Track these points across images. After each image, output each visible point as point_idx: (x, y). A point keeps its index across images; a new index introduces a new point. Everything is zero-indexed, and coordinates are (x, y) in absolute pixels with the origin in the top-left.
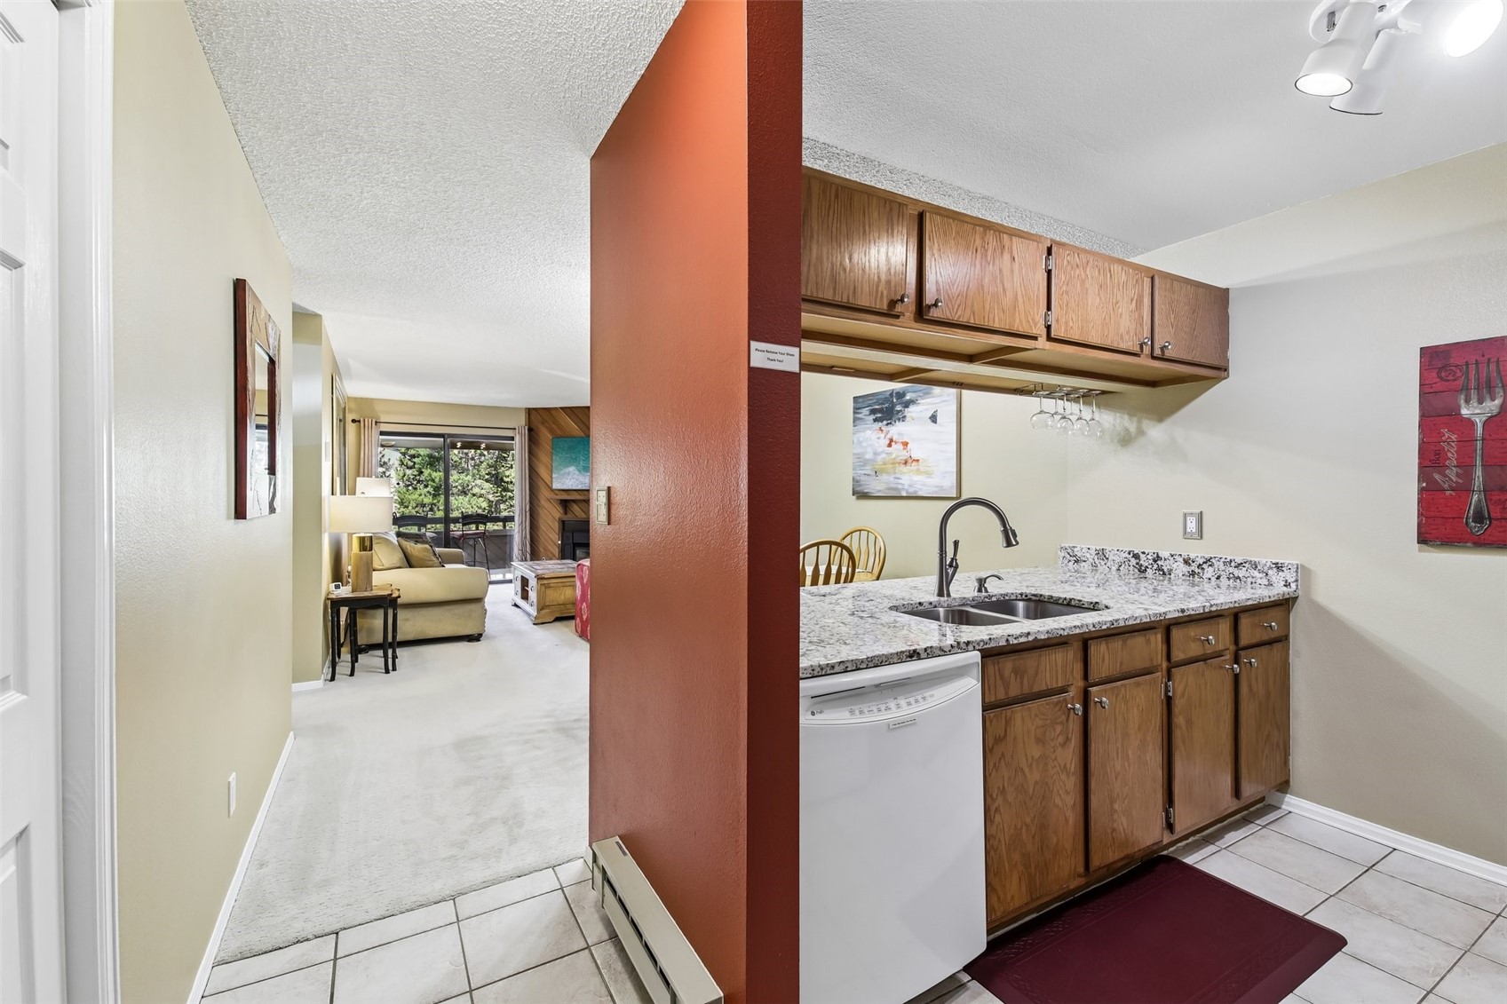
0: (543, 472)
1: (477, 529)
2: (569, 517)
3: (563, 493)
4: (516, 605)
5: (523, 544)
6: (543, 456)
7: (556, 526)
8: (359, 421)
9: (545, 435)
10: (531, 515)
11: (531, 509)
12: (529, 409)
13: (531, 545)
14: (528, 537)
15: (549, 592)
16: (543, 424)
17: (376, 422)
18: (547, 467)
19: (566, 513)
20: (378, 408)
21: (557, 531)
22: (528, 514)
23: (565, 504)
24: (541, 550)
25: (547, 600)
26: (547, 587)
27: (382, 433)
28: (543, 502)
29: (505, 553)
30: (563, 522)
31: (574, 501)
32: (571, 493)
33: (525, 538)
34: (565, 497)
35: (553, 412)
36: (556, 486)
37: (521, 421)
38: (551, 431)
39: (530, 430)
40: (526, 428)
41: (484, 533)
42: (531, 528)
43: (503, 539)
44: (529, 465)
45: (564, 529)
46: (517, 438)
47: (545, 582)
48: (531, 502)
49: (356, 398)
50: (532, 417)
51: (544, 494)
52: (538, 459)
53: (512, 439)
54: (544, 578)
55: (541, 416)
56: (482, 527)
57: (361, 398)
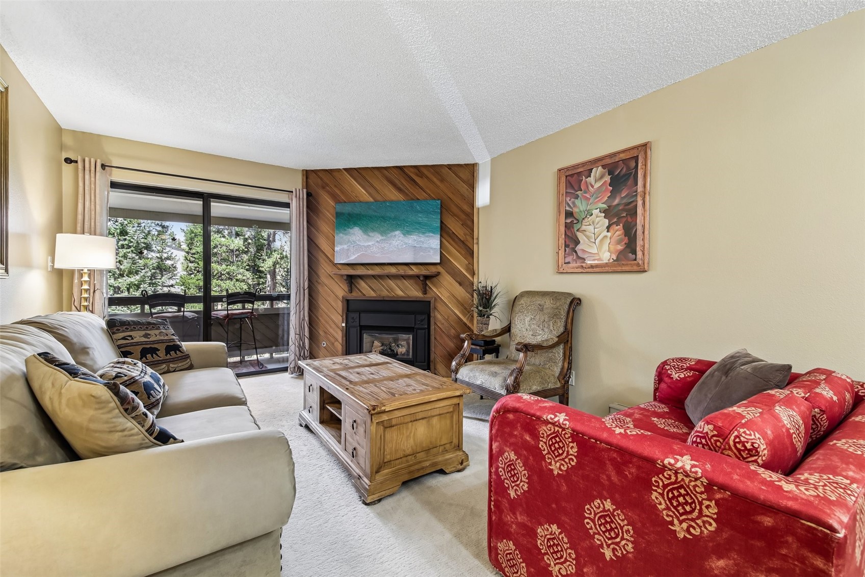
0: (323, 243)
1: (244, 308)
2: (355, 295)
3: (347, 267)
4: (307, 427)
5: (301, 327)
6: (324, 227)
7: (339, 306)
8: (76, 162)
9: (327, 203)
10: (310, 295)
11: (310, 287)
12: (306, 170)
13: (309, 328)
14: (307, 318)
15: (392, 435)
16: (323, 188)
17: (103, 166)
18: (327, 238)
19: (351, 291)
20: (109, 148)
21: (340, 311)
22: (306, 292)
23: (351, 280)
24: (321, 333)
25: (388, 450)
26: (387, 426)
27: (114, 185)
28: (324, 279)
29: (277, 335)
30: (348, 301)
31: (361, 277)
32: (358, 267)
33: (304, 320)
34: (351, 272)
35: (335, 174)
36: (340, 259)
37: (297, 184)
38: (334, 197)
39: (309, 195)
40: (305, 191)
41: (252, 312)
42: (310, 309)
43: (275, 319)
44: (308, 237)
45: (348, 310)
46: (294, 205)
47: (385, 417)
48: (310, 280)
49: (74, 131)
50: (310, 181)
51: (325, 270)
52: (318, 229)
53: (287, 205)
54: (384, 412)
55: (321, 179)
56: (249, 306)
57: (83, 133)
